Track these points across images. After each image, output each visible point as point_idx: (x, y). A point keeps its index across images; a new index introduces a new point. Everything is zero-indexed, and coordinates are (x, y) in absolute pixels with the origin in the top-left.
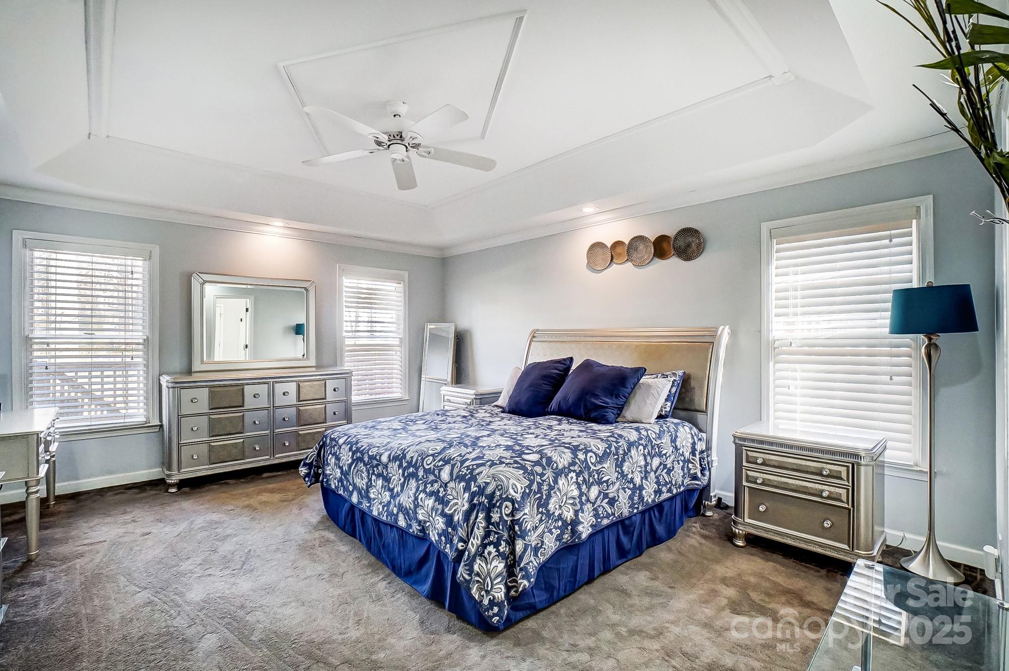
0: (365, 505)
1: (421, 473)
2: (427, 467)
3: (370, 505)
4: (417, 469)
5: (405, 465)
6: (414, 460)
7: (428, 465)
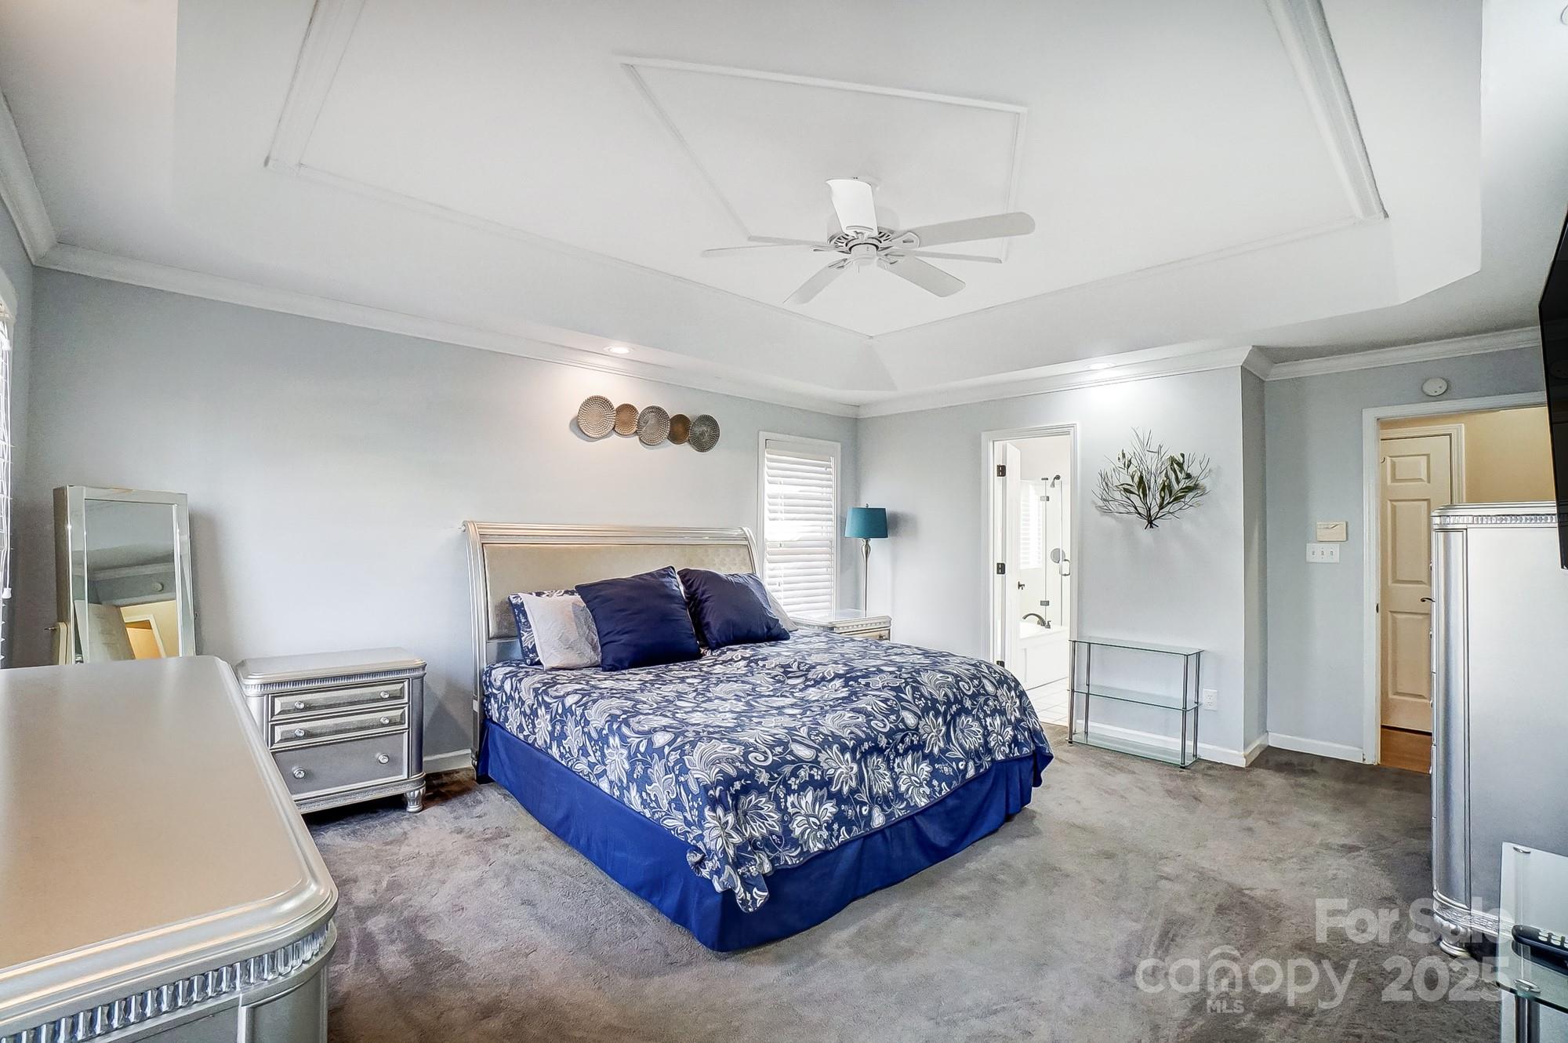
0: (899, 810)
1: (968, 704)
2: (970, 693)
3: (908, 803)
4: (961, 702)
5: (942, 709)
6: (951, 695)
7: (969, 690)
